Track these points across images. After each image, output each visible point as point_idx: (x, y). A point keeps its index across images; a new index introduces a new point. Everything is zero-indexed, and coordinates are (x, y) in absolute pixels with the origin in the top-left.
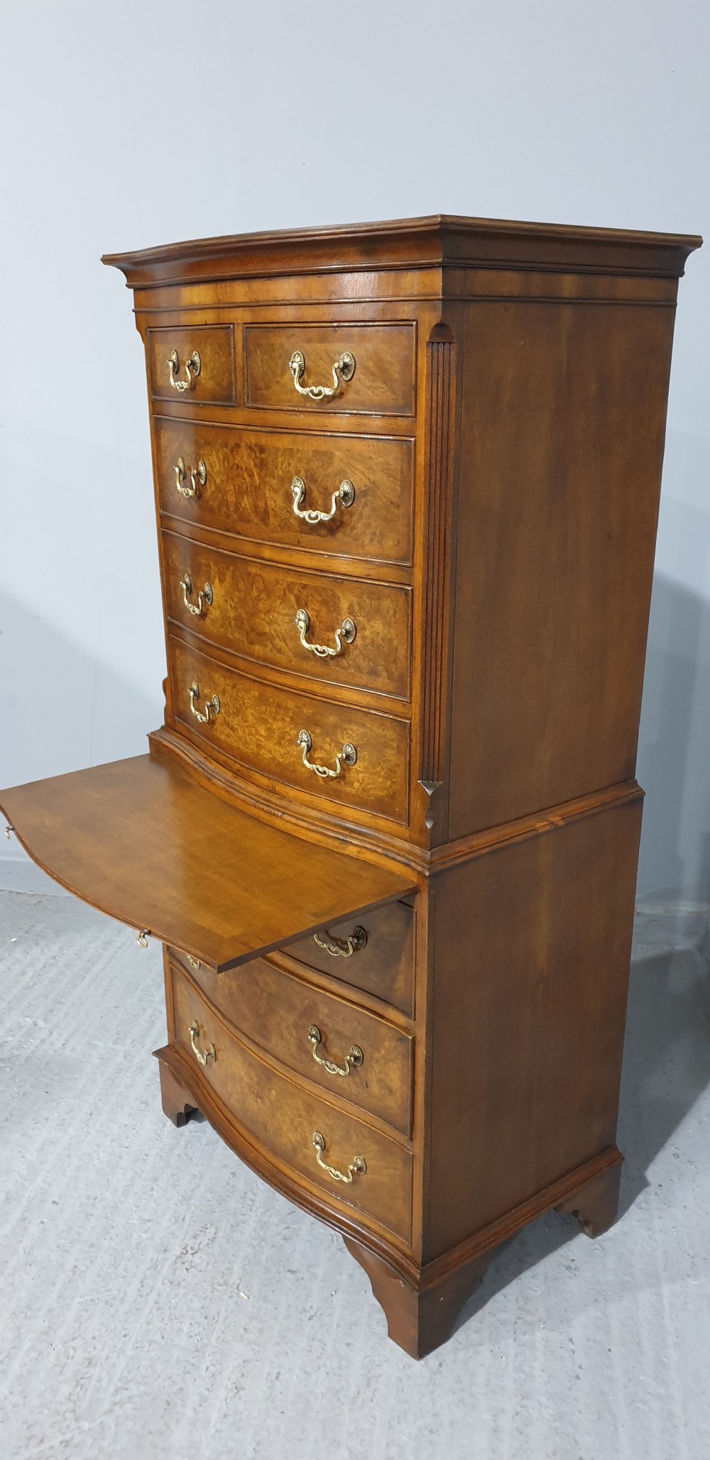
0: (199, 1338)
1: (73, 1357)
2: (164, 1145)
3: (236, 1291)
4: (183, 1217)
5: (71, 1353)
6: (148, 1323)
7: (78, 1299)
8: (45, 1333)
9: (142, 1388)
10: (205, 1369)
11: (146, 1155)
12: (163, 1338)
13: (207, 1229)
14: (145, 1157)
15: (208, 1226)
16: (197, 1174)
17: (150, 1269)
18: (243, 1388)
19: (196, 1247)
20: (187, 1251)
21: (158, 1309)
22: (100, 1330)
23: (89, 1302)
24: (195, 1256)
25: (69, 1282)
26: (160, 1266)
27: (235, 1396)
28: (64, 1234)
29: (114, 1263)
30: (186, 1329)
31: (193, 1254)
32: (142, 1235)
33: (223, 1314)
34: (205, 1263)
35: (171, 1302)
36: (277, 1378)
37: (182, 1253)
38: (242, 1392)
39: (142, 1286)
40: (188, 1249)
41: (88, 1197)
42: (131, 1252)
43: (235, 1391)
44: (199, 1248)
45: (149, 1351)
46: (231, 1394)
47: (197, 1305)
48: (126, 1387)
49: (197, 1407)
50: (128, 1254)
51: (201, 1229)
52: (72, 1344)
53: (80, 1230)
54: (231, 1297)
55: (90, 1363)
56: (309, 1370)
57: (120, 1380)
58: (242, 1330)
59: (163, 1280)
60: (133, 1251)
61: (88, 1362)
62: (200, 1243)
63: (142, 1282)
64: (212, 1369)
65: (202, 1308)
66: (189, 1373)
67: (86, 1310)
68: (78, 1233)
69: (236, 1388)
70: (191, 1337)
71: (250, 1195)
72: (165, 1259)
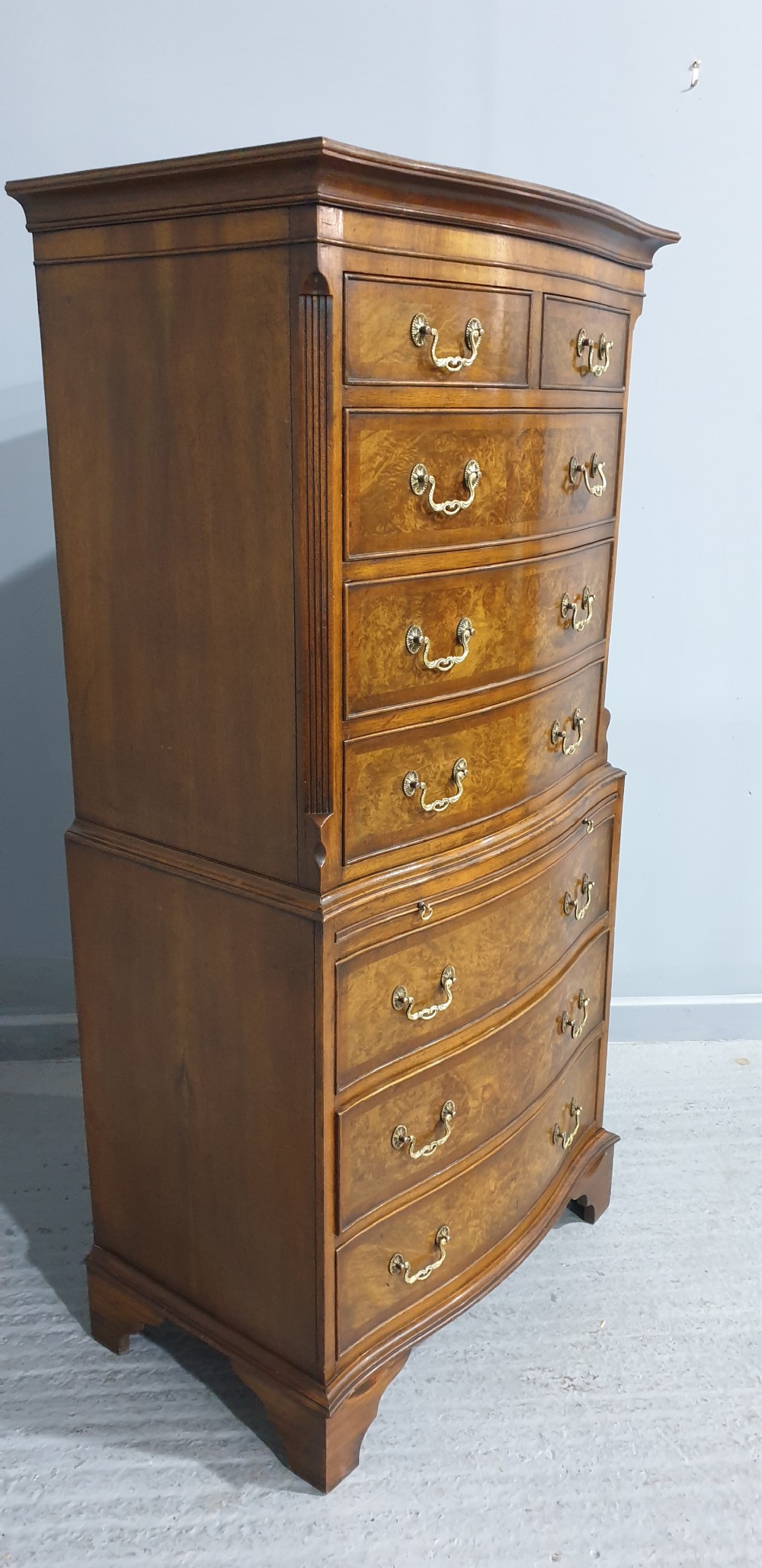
0: (670, 1344)
1: (756, 1434)
2: (397, 1471)
3: (600, 1333)
4: (521, 1407)
5: (751, 1439)
6: (679, 1387)
7: (687, 1462)
8: (747, 1472)
9: (749, 1368)
10: (699, 1330)
11: (427, 1483)
12: (688, 1370)
13: (528, 1379)
14: (429, 1484)
15: (525, 1379)
16: (441, 1416)
17: (612, 1409)
18: (702, 1299)
19: (561, 1380)
20: (569, 1386)
21: (658, 1385)
22: (711, 1425)
23: (685, 1448)
24: (572, 1377)
25: (671, 1480)
26: (601, 1403)
27: (713, 1303)
28: (603, 1520)
29: (621, 1446)
30: (667, 1357)
31: (571, 1380)
32: (565, 1436)
33: (633, 1334)
34: (578, 1366)
35: (643, 1378)
36: (678, 1281)
37: (575, 1389)
38: (705, 1299)
39: (638, 1408)
40: (566, 1386)
41: (530, 1519)
42: (596, 1436)
43: (708, 1304)
44: (560, 1377)
45: (709, 1376)
46: (712, 1306)
47: (635, 1357)
48: (757, 1379)
49: (739, 1325)
50: (600, 1440)
51: (532, 1384)
52: (742, 1442)
53: (588, 1505)
54: (610, 1334)
55: (753, 1417)
56: (656, 1265)
57: (754, 1386)
58: (642, 1316)
59: (619, 1393)
60: (594, 1435)
61: (753, 1419)
62: (553, 1378)
63: (633, 1411)
64: (696, 1325)
65: (636, 1351)
66: (711, 1339)
67: (696, 1447)
68: (594, 1505)
69: (705, 1304)
70: (673, 1349)
71: (460, 1355)
72: (591, 1402)
